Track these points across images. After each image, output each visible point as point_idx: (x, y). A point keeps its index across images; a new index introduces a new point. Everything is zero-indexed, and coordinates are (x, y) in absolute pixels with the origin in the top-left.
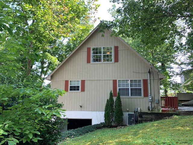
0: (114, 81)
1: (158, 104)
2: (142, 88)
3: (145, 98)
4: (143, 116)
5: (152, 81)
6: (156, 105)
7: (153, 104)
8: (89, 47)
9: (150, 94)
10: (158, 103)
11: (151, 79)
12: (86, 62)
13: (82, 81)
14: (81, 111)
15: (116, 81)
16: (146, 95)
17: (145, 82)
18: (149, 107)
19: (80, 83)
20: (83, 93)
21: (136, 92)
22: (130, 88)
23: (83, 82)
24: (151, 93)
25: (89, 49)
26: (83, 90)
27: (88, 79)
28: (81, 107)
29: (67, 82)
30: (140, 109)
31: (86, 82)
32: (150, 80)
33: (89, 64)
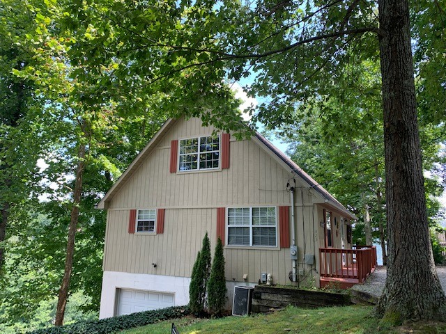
0: (219, 209)
1: (313, 267)
2: (276, 225)
3: (283, 250)
4: (263, 297)
5: (299, 210)
6: (308, 269)
7: (301, 265)
8: (175, 139)
9: (293, 242)
10: (313, 265)
11: (297, 205)
12: (169, 171)
13: (159, 210)
14: (156, 274)
15: (223, 209)
16: (285, 244)
17: (284, 211)
18: (291, 273)
19: (156, 215)
20: (160, 235)
21: (263, 236)
22: (251, 226)
23: (162, 213)
24: (296, 240)
25: (174, 143)
26: (161, 230)
27: (171, 207)
28: (155, 266)
29: (133, 213)
30: (271, 277)
31: (167, 212)
32: (295, 207)
33: (174, 174)
